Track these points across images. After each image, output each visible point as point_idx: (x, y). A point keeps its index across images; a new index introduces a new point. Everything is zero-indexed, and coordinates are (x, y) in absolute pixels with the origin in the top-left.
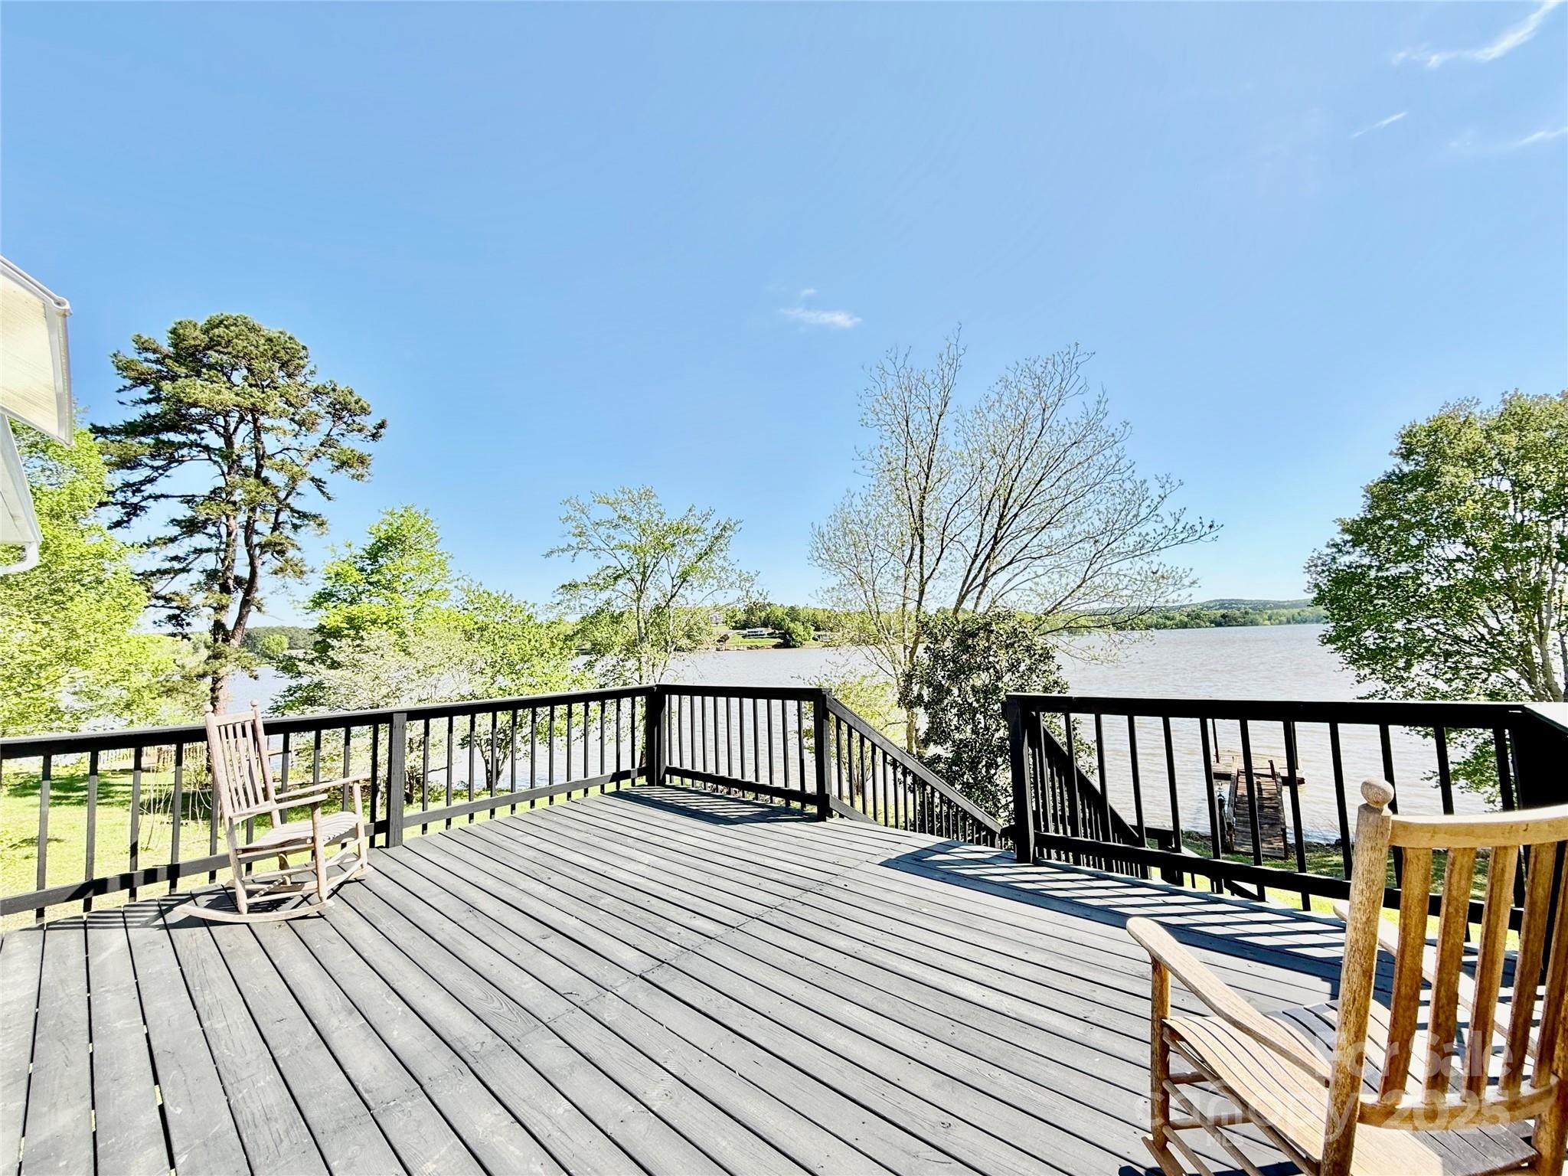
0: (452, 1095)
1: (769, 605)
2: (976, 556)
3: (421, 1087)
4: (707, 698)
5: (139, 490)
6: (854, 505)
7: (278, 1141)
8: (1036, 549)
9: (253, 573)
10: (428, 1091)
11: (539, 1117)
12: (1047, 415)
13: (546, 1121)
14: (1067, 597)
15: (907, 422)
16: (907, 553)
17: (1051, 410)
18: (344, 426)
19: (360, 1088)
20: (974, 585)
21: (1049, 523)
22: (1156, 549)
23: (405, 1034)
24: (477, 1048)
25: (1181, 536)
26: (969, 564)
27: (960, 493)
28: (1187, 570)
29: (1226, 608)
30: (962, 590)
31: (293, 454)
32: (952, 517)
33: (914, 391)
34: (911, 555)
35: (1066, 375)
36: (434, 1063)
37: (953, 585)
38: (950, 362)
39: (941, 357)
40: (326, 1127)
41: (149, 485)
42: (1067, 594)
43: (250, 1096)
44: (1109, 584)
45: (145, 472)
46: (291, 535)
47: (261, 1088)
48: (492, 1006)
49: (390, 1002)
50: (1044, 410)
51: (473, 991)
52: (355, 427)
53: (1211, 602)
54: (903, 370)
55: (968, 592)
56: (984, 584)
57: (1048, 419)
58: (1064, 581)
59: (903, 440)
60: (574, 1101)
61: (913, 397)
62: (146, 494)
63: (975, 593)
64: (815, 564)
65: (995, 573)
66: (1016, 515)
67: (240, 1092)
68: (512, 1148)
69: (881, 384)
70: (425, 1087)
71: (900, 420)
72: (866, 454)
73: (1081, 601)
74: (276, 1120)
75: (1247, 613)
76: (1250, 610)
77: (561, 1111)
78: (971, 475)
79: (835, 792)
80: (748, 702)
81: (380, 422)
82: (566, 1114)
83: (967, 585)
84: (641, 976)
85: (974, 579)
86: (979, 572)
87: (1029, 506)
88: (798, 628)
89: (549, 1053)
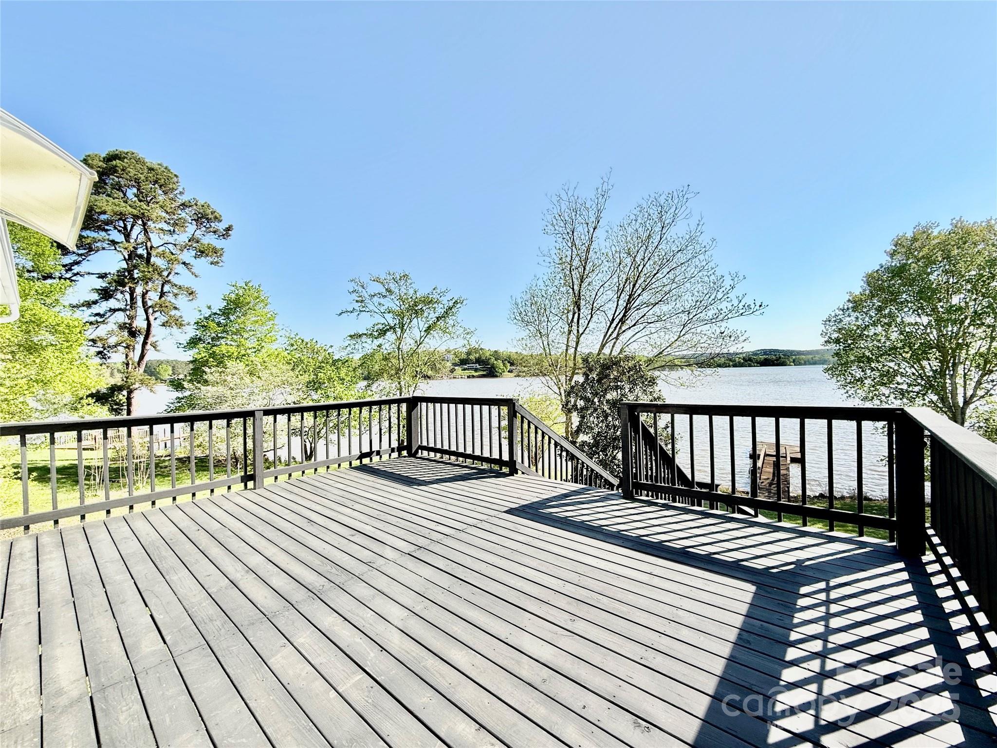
0: (310, 609)
1: (481, 349)
2: (613, 320)
3: (292, 605)
4: (443, 405)
5: (70, 270)
6: (538, 286)
7: (219, 629)
8: (651, 317)
9: (149, 325)
10: (296, 607)
11: (357, 618)
12: (664, 232)
13: (361, 620)
14: (668, 347)
15: (573, 232)
16: (570, 317)
17: (667, 228)
18: (204, 229)
19: (259, 606)
20: (611, 338)
21: (660, 301)
22: (726, 318)
23: (279, 581)
24: (321, 588)
25: (741, 311)
26: (608, 325)
27: (605, 280)
28: (743, 332)
29: (767, 355)
30: (603, 341)
31: (171, 247)
32: (599, 294)
33: (578, 212)
34: (573, 318)
35: (679, 206)
36: (298, 595)
37: (597, 338)
38: (603, 193)
39: (597, 189)
40: (243, 623)
41: (76, 266)
42: (668, 345)
43: (199, 609)
44: (695, 339)
45: (74, 258)
46: (173, 301)
47: (204, 606)
48: (326, 568)
49: (269, 567)
50: (663, 228)
51: (315, 561)
52: (211, 229)
53: (758, 350)
54: (572, 198)
55: (606, 343)
56: (617, 338)
57: (664, 234)
58: (667, 337)
59: (570, 245)
60: (376, 611)
61: (578, 216)
62: (75, 271)
63: (611, 344)
64: (512, 322)
65: (624, 331)
66: (639, 295)
67: (193, 608)
68: (344, 632)
69: (557, 206)
70: (294, 605)
71: (568, 231)
72: (545, 253)
73: (676, 350)
74: (216, 620)
75: (780, 357)
76: (782, 356)
77: (369, 615)
78: (613, 268)
79: (519, 460)
80: (468, 407)
81: (227, 226)
82: (372, 617)
83: (606, 338)
84: (408, 554)
85: (610, 335)
86: (614, 330)
87: (648, 289)
88: (500, 364)
89: (361, 590)
